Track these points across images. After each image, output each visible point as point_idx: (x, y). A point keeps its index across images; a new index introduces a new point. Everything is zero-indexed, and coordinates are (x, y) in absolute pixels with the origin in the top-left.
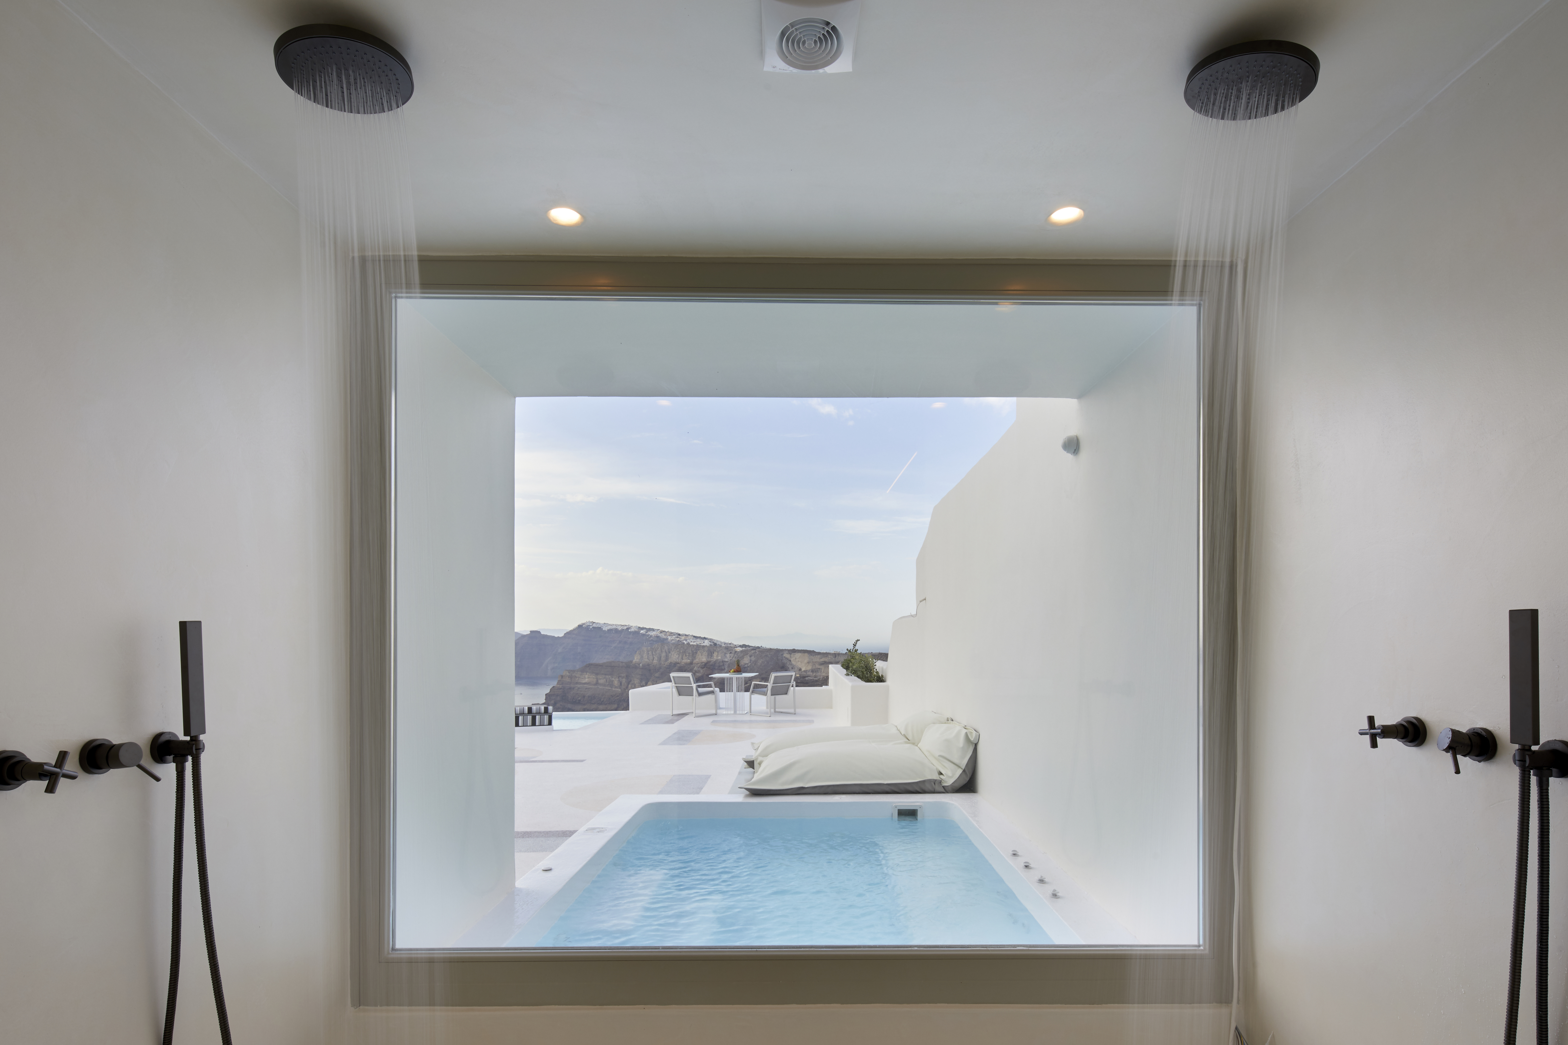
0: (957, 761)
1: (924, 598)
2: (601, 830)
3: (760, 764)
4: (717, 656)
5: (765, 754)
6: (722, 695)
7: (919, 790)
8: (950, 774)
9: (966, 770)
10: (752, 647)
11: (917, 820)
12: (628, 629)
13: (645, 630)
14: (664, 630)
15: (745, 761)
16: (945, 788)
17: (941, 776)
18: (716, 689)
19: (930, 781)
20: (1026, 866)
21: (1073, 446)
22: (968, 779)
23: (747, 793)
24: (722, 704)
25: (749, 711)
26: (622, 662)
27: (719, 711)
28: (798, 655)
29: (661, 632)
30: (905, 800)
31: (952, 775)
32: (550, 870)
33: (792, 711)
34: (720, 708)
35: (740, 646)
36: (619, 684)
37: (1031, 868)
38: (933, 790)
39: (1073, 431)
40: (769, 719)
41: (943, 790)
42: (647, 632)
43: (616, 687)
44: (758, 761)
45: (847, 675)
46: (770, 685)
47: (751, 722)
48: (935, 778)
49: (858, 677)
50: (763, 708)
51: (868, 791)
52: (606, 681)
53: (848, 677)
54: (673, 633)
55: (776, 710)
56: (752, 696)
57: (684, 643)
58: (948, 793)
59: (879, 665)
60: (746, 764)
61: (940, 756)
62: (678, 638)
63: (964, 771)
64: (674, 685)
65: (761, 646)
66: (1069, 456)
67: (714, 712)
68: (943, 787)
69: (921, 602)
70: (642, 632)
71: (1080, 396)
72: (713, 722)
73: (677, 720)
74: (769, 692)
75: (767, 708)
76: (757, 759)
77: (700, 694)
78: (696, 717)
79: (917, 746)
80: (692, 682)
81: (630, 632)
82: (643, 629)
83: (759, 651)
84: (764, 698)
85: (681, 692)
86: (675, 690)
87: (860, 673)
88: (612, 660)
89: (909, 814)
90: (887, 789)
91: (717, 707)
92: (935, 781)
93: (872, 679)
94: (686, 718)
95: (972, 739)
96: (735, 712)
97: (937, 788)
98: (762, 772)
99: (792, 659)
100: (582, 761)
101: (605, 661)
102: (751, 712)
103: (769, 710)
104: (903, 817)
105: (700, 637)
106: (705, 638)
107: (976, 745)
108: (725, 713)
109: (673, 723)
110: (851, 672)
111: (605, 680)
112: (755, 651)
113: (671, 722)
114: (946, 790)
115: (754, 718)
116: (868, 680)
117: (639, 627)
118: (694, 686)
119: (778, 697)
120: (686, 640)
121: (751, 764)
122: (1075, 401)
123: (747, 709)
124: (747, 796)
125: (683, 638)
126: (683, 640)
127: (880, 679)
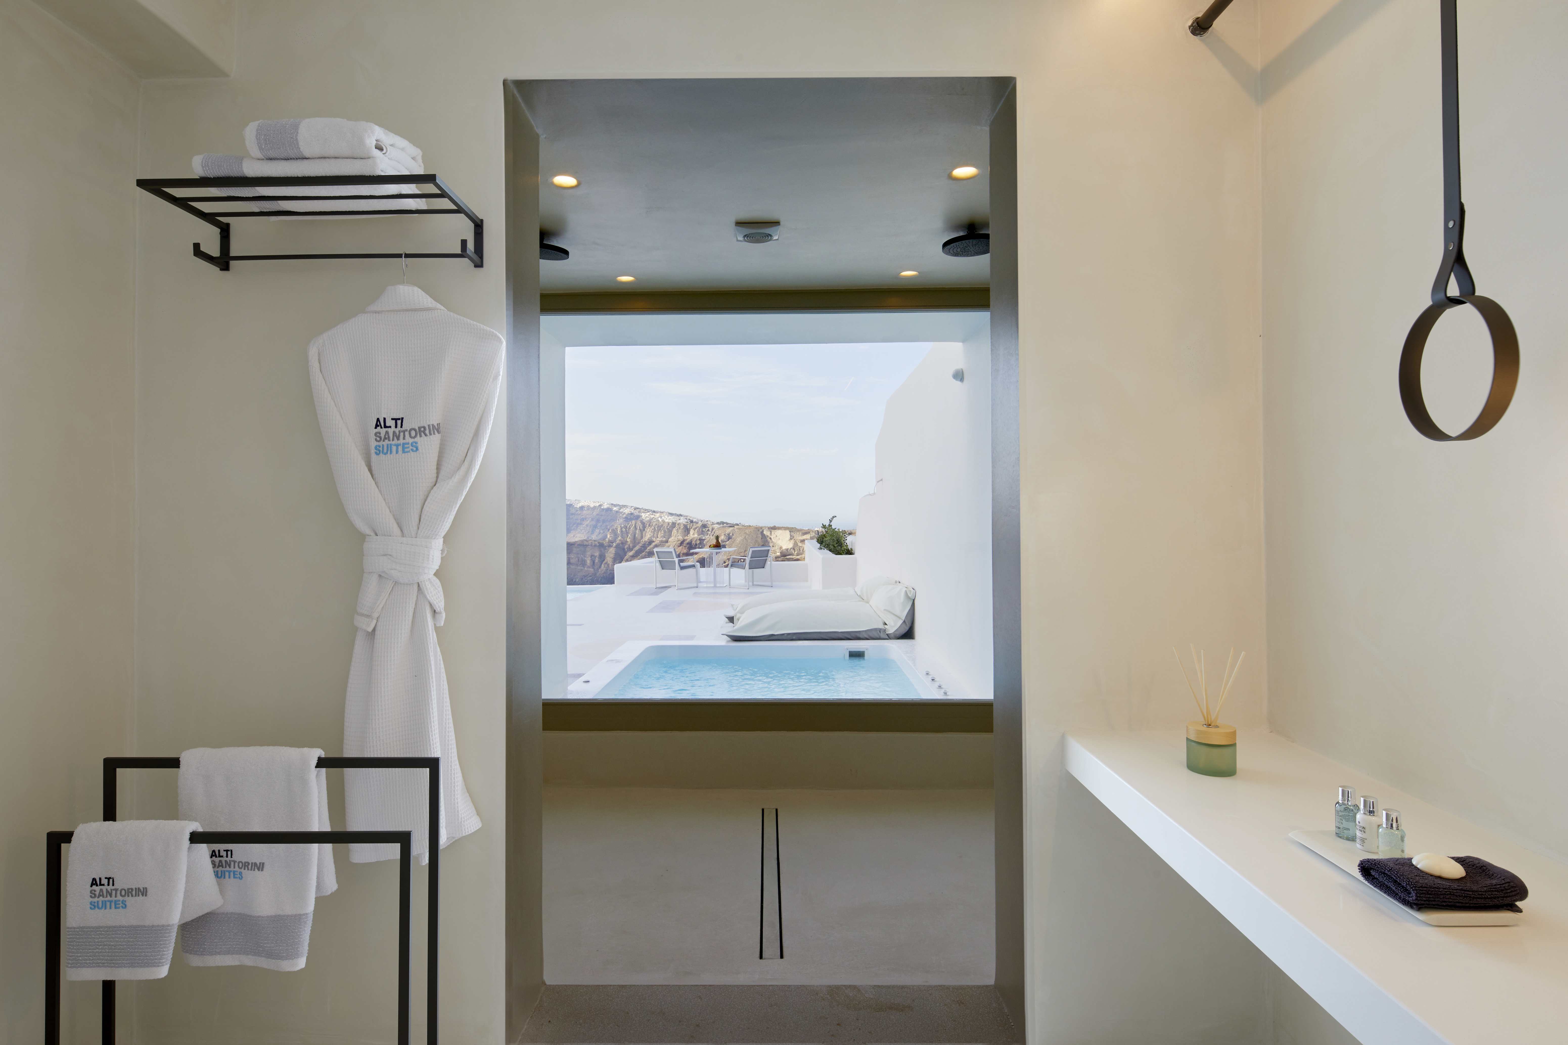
0: (898, 614)
1: (881, 479)
2: (618, 661)
3: (738, 619)
4: (694, 534)
5: (742, 612)
6: (703, 571)
7: (867, 637)
8: (893, 624)
9: (906, 621)
10: (731, 524)
11: (864, 659)
12: (600, 506)
13: (618, 507)
14: (638, 507)
15: (727, 618)
16: (889, 635)
17: (886, 626)
18: (697, 563)
19: (875, 629)
20: (933, 680)
21: (959, 376)
22: (907, 628)
23: (729, 639)
24: (703, 578)
25: (728, 584)
26: (595, 541)
27: (700, 585)
28: (778, 532)
29: (635, 509)
30: (855, 644)
31: (894, 625)
32: (589, 682)
33: (769, 584)
34: (701, 582)
35: (718, 523)
36: (592, 563)
37: (936, 681)
38: (878, 636)
39: (960, 365)
40: (747, 591)
41: (887, 637)
42: (620, 509)
43: (589, 567)
44: (737, 617)
45: (821, 549)
46: (748, 559)
47: (730, 593)
48: (880, 627)
49: (830, 550)
50: (742, 581)
51: (827, 638)
52: (579, 560)
53: (821, 550)
54: (647, 510)
55: (754, 583)
56: (731, 569)
57: (658, 521)
58: (891, 639)
59: (849, 540)
60: (727, 619)
61: (885, 610)
62: (652, 515)
63: (904, 621)
64: (657, 559)
65: (740, 523)
66: (958, 383)
67: (695, 585)
68: (887, 634)
69: (878, 482)
70: (615, 509)
71: (963, 342)
72: (695, 593)
73: (661, 592)
74: (747, 566)
75: (746, 582)
76: (736, 615)
77: (682, 568)
78: (679, 589)
79: (868, 603)
80: (675, 557)
81: (603, 509)
82: (615, 505)
83: (737, 529)
84: (742, 571)
85: (664, 565)
86: (658, 564)
87: (832, 547)
88: (584, 539)
89: (856, 655)
90: (840, 636)
91: (698, 581)
92: (880, 630)
93: (841, 552)
94: (669, 590)
95: (910, 596)
96: (715, 584)
97: (882, 635)
98: (739, 624)
99: (772, 537)
100: (581, 625)
101: (577, 540)
102: (730, 585)
103: (747, 583)
104: (852, 658)
105: (676, 514)
106: (681, 515)
107: (914, 600)
108: (705, 586)
109: (657, 595)
110: (824, 547)
111: (577, 559)
112: (733, 528)
113: (656, 594)
114: (889, 637)
115: (732, 590)
116: (838, 553)
117: (612, 504)
118: (676, 560)
119: (755, 570)
120: (661, 517)
121: (731, 619)
122: (961, 343)
123: (727, 583)
124: (728, 642)
125: (658, 515)
126: (658, 518)
127: (849, 552)
